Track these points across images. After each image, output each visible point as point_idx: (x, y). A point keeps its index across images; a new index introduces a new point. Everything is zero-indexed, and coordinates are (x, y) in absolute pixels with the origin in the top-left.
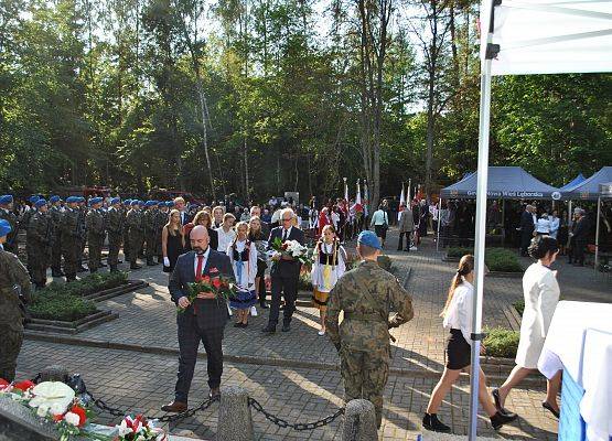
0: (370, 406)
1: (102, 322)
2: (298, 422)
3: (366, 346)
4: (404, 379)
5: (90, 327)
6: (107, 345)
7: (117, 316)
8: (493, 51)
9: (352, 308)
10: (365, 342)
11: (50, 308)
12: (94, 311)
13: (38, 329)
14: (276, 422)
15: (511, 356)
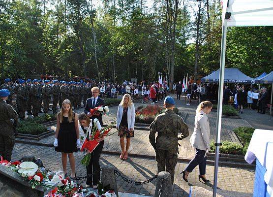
1: (49, 135)
2: (136, 181)
3: (167, 148)
8: (228, 15)
10: (167, 146)
15: (232, 153)
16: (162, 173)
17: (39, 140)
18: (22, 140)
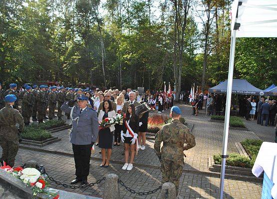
0: (173, 186)
1: (54, 142)
2: (140, 191)
3: (173, 158)
4: (189, 174)
5: (48, 144)
6: (55, 153)
7: (60, 140)
8: (237, 26)
9: (167, 141)
10: (173, 156)
11: (31, 134)
12: (50, 137)
13: (26, 144)
14: (130, 191)
15: (238, 166)
16: (166, 185)
17: (43, 146)
18: (26, 146)
